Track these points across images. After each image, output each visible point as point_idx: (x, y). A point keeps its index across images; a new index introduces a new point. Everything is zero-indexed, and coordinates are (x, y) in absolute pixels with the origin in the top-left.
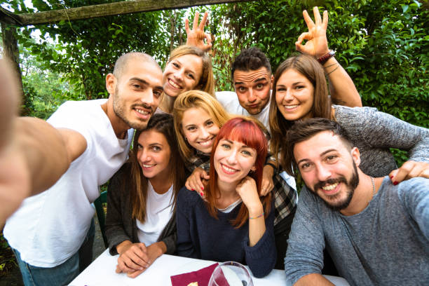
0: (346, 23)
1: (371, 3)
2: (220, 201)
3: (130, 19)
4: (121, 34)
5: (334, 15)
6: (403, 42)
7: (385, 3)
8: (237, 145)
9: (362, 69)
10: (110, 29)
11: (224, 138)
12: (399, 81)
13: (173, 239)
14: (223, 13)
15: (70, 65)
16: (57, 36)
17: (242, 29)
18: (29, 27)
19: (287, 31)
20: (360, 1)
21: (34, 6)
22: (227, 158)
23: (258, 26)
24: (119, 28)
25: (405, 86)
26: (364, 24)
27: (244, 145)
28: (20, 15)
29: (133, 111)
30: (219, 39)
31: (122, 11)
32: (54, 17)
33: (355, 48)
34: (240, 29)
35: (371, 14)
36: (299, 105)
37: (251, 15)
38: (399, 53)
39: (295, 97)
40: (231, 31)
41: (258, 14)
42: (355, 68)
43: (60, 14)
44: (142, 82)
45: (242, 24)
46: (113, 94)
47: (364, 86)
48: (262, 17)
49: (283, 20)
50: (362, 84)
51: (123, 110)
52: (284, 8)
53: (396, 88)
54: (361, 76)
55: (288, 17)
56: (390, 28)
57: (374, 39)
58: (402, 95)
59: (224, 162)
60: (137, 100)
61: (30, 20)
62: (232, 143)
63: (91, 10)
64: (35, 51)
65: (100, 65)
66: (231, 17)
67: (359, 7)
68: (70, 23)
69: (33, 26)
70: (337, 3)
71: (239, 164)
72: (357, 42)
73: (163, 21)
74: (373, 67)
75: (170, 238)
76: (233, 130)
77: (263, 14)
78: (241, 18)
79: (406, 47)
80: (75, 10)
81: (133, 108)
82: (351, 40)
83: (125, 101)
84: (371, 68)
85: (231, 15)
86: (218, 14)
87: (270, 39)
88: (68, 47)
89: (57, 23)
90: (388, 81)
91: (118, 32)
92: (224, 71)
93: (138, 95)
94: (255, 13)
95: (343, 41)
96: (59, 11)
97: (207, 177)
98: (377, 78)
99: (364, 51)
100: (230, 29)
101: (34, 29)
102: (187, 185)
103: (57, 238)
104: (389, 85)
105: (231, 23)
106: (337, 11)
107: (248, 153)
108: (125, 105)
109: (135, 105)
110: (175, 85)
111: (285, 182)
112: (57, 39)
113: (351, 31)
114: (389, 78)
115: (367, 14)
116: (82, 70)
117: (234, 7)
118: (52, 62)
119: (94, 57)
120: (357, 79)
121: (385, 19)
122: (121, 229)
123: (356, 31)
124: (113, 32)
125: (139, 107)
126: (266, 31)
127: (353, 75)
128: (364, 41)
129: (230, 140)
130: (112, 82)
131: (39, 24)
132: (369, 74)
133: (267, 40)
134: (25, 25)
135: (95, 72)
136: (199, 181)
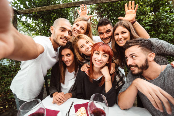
0: (144, 10)
1: (155, 1)
2: (94, 76)
3: (59, 11)
4: (55, 17)
5: (139, 7)
6: (170, 17)
7: (162, 1)
8: (102, 53)
9: (152, 28)
10: (51, 15)
11: (96, 50)
12: (169, 33)
13: (75, 92)
14: (95, 9)
15: (36, 29)
16: (31, 18)
17: (102, 14)
18: (22, 15)
19: (120, 14)
20: (150, 1)
21: (24, 8)
22: (97, 58)
23: (108, 13)
24: (55, 15)
25: (171, 35)
26: (152, 10)
27: (104, 53)
28: (19, 11)
29: (61, 39)
30: (93, 19)
31: (56, 8)
32: (31, 11)
33: (149, 20)
34: (101, 14)
35: (155, 6)
36: (125, 40)
37: (106, 9)
38: (168, 21)
39: (123, 37)
40: (98, 15)
41: (108, 8)
42: (148, 28)
43: (33, 10)
44: (64, 28)
45: (102, 12)
46: (53, 33)
47: (153, 35)
48: (110, 9)
49: (118, 10)
50: (152, 35)
51: (57, 39)
52: (119, 5)
53: (167, 36)
54: (152, 31)
55: (120, 9)
56: (164, 11)
57: (157, 16)
58: (170, 39)
59: (96, 60)
60: (62, 35)
61: (22, 12)
62: (99, 52)
63: (44, 8)
64: (23, 24)
65: (47, 29)
66: (98, 10)
67: (150, 3)
68: (37, 13)
69: (23, 15)
70: (140, 2)
71: (102, 60)
72: (150, 17)
73: (71, 12)
74: (157, 27)
75: (74, 92)
76: (100, 47)
77: (110, 8)
78: (101, 10)
79: (171, 18)
80: (39, 8)
81: (61, 38)
82: (147, 16)
83: (58, 36)
84: (156, 28)
85: (98, 9)
86: (93, 9)
87: (113, 18)
88: (35, 22)
89: (32, 13)
90: (164, 33)
91: (54, 16)
92: (95, 30)
93: (63, 33)
94: (107, 8)
95: (143, 17)
96: (33, 9)
97: (89, 66)
98: (159, 32)
99: (153, 21)
100: (97, 14)
101: (23, 16)
102: (81, 69)
103: (31, 89)
104: (164, 34)
105: (98, 12)
106: (141, 5)
107: (106, 56)
108: (57, 37)
109: (61, 37)
110: (77, 33)
111: (121, 72)
112: (31, 19)
113: (147, 13)
114: (164, 32)
115: (154, 6)
116: (40, 31)
117: (99, 6)
118: (29, 28)
119: (45, 26)
120: (150, 32)
121: (161, 8)
122: (55, 87)
123: (149, 13)
124: (53, 16)
125: (63, 38)
126: (112, 14)
127: (148, 31)
128: (152, 17)
129: (99, 51)
130: (53, 29)
131: (25, 14)
132: (155, 30)
133: (112, 18)
134: (20, 14)
135: (45, 31)
136: (86, 68)
